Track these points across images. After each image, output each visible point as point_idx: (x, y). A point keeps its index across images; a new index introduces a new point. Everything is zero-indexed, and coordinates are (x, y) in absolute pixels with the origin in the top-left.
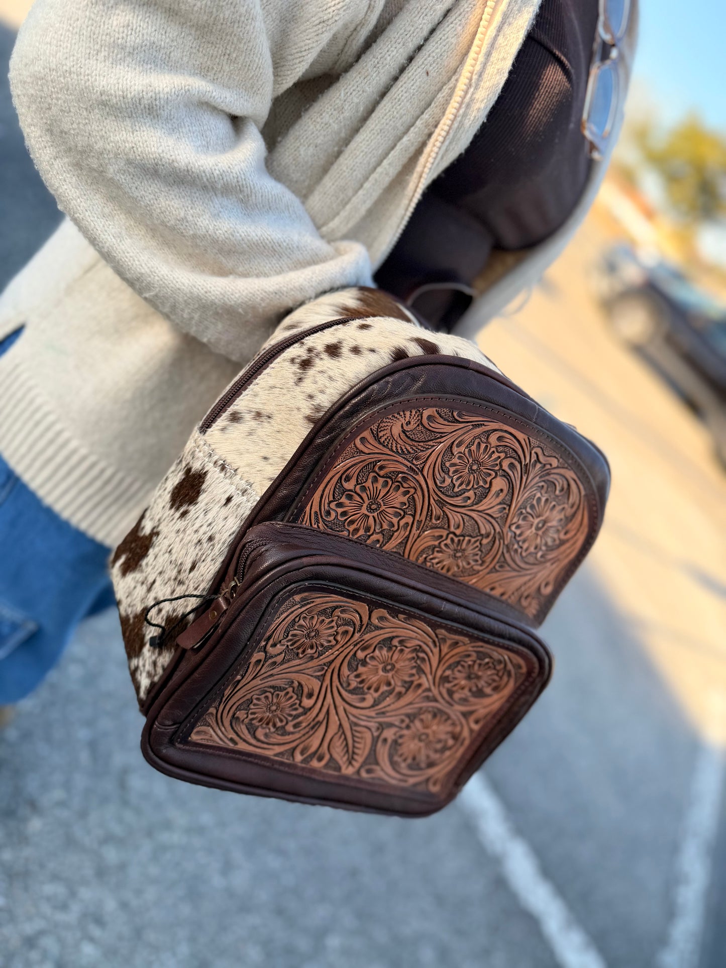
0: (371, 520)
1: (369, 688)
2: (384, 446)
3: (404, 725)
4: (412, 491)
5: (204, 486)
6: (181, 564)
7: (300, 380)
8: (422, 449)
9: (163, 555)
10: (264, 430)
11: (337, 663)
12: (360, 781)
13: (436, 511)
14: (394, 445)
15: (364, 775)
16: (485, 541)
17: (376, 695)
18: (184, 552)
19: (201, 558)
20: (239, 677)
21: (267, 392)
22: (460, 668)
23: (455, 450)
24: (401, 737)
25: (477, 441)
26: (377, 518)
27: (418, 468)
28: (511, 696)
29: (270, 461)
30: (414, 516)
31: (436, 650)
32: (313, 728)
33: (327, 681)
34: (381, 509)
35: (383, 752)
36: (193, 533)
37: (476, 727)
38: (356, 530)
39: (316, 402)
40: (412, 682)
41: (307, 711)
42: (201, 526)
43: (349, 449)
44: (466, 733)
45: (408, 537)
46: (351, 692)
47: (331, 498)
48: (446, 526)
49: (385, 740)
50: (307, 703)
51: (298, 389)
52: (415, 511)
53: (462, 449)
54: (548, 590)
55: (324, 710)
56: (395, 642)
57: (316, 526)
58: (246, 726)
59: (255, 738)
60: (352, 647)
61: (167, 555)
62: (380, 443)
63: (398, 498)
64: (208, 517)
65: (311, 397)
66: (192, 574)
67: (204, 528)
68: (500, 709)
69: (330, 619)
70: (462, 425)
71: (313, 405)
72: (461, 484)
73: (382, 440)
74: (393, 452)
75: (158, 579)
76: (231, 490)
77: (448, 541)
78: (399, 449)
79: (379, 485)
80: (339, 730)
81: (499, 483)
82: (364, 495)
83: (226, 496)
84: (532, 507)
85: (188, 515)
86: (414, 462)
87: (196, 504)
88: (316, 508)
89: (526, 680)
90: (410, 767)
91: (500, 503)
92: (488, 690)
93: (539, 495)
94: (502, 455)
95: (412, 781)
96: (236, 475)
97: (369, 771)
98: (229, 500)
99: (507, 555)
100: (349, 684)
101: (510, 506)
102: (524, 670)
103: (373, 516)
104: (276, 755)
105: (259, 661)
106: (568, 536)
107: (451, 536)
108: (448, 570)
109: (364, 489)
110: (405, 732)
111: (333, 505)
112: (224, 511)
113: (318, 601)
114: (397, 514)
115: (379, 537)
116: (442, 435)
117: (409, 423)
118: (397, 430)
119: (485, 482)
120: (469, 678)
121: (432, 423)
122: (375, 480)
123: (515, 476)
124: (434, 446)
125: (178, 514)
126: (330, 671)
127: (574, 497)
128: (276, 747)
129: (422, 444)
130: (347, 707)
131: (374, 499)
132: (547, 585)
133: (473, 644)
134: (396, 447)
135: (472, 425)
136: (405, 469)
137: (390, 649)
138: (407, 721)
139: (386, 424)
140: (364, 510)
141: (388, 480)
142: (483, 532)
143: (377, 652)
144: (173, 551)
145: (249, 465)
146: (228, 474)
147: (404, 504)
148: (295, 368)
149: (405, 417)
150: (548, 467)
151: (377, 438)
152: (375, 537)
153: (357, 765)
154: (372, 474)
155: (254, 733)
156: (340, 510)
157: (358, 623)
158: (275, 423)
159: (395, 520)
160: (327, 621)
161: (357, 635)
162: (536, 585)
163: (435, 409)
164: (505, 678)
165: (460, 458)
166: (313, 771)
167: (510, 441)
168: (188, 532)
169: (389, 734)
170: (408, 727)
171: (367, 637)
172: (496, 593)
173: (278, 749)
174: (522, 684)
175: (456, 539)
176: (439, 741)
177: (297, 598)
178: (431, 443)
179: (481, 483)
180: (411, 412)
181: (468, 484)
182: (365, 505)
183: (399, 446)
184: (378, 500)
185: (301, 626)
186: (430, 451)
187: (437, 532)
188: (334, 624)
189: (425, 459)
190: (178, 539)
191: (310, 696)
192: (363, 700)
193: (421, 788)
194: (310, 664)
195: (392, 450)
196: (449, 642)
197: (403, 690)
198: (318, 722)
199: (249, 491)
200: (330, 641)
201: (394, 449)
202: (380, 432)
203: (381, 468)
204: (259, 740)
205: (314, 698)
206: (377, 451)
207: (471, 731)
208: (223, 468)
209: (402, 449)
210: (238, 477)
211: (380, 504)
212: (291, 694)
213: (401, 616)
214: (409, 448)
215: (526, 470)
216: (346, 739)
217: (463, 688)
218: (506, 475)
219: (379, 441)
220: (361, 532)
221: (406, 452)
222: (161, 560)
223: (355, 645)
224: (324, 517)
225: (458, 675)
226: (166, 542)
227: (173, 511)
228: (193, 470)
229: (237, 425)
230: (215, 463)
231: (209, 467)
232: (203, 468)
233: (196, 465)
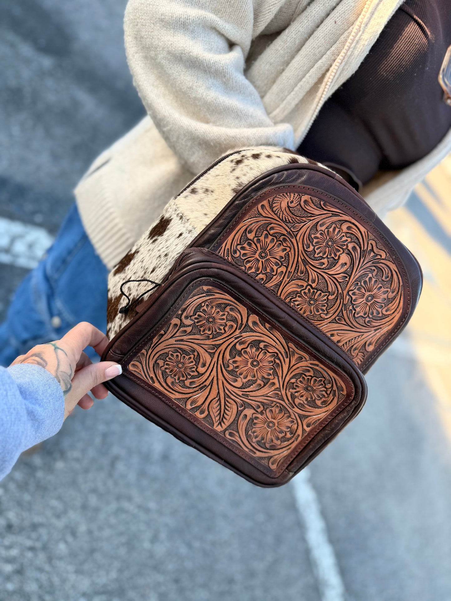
0: (260, 263)
1: (241, 374)
2: (275, 214)
3: (259, 410)
4: (288, 249)
5: (168, 227)
6: (147, 268)
7: (234, 170)
8: (298, 221)
9: (139, 263)
10: (209, 198)
11: (223, 347)
12: (225, 439)
13: (302, 267)
14: (281, 215)
15: (227, 436)
16: (331, 297)
17: (245, 381)
18: (150, 261)
19: (158, 265)
20: (162, 332)
21: (214, 178)
22: (301, 379)
23: (319, 228)
24: (257, 418)
25: (334, 225)
26: (264, 263)
27: (294, 234)
28: (333, 412)
29: (208, 216)
30: (287, 268)
31: (287, 360)
32: (201, 389)
33: (215, 359)
34: (268, 258)
35: (243, 424)
36: (157, 251)
37: (308, 429)
38: (250, 268)
39: (239, 181)
40: (269, 379)
41: (200, 375)
42: (162, 248)
43: (254, 211)
44: (300, 432)
45: (281, 282)
46: (228, 371)
47: (238, 243)
48: (306, 280)
49: (246, 416)
50: (201, 370)
51: (232, 174)
52: (288, 265)
53: (323, 228)
54: (371, 349)
55: (211, 378)
56: (262, 345)
57: (227, 258)
58: (162, 372)
59: (166, 382)
60: (233, 339)
61: (141, 263)
62: (273, 211)
63: (279, 253)
64: (167, 243)
65: (238, 178)
66: (152, 275)
67: (164, 249)
68: (325, 420)
69: (223, 313)
70: (325, 212)
71: (238, 182)
72: (319, 253)
73: (274, 209)
74: (280, 219)
75: (132, 276)
76: (183, 230)
77: (307, 291)
78: (284, 218)
79: (268, 240)
80: (217, 397)
81: (344, 258)
82: (258, 245)
83: (180, 233)
84: (365, 282)
85: (156, 241)
86: (292, 229)
87: (162, 236)
88: (228, 246)
89: (345, 401)
90: (258, 443)
91: (344, 273)
92: (319, 403)
93: (370, 275)
94: (349, 240)
95: (258, 454)
96: (187, 222)
97: (231, 434)
98: (181, 235)
99: (344, 312)
100: (228, 366)
101: (350, 276)
102: (345, 393)
103: (262, 261)
104: (175, 399)
105: (176, 325)
106: (388, 313)
107: (309, 287)
108: (304, 313)
109: (259, 241)
110: (259, 416)
111: (239, 247)
112: (177, 241)
113: (217, 296)
114: (277, 264)
115: (263, 276)
116: (313, 215)
117: (292, 202)
118: (284, 205)
119: (336, 255)
120: (306, 389)
121: (307, 206)
122: (266, 236)
123: (357, 255)
124: (306, 221)
125: (151, 241)
126: (218, 351)
127: (395, 284)
128: (177, 394)
129: (298, 218)
130: (225, 382)
131: (264, 249)
132: (370, 344)
133: (312, 362)
134: (282, 216)
135: (332, 214)
136: (285, 233)
137: (258, 349)
138: (262, 408)
139: (278, 199)
140: (257, 256)
141: (274, 238)
142: (330, 290)
143: (248, 350)
144: (144, 261)
145: (196, 218)
146: (183, 221)
147: (282, 257)
148: (233, 164)
149: (290, 197)
150: (379, 257)
151: (271, 207)
152: (261, 276)
153: (224, 427)
154: (265, 232)
155: (166, 379)
156: (243, 252)
157: (240, 322)
158: (215, 195)
159: (275, 268)
160: (221, 313)
161: (238, 332)
162: (362, 342)
163: (310, 196)
164: (331, 396)
165: (321, 234)
166: (196, 419)
167: (355, 230)
168: (154, 251)
169: (249, 412)
170: (262, 413)
171: (244, 334)
172: (335, 339)
173: (178, 396)
174: (342, 404)
175: (312, 290)
176: (281, 432)
177: (205, 288)
178: (304, 219)
179: (333, 255)
180: (294, 195)
181: (325, 253)
182: (258, 252)
183: (284, 216)
184: (267, 250)
185: (204, 310)
186: (303, 224)
187: (300, 283)
188: (224, 317)
189: (299, 229)
190: (149, 254)
191: (204, 365)
192: (236, 381)
193: (264, 462)
194: (207, 342)
195: (279, 218)
196: (296, 356)
197: (262, 384)
198: (205, 385)
199: (193, 231)
200: (221, 329)
201: (281, 217)
202: (274, 203)
203: (272, 228)
204: (168, 385)
205: (206, 367)
206: (270, 216)
207: (303, 430)
208: (181, 218)
209: (285, 219)
210: (189, 223)
211: (267, 254)
212: (192, 359)
213: (267, 325)
214: (290, 219)
215: (363, 254)
216: (220, 404)
217: (302, 396)
218: (349, 254)
219: (273, 209)
220: (253, 270)
221: (288, 221)
222: (136, 266)
223: (236, 338)
224: (232, 254)
225: (300, 384)
226: (142, 256)
227: (149, 239)
228: (165, 218)
229: (193, 195)
230: (178, 214)
231: (174, 216)
232: (170, 217)
233: (167, 216)
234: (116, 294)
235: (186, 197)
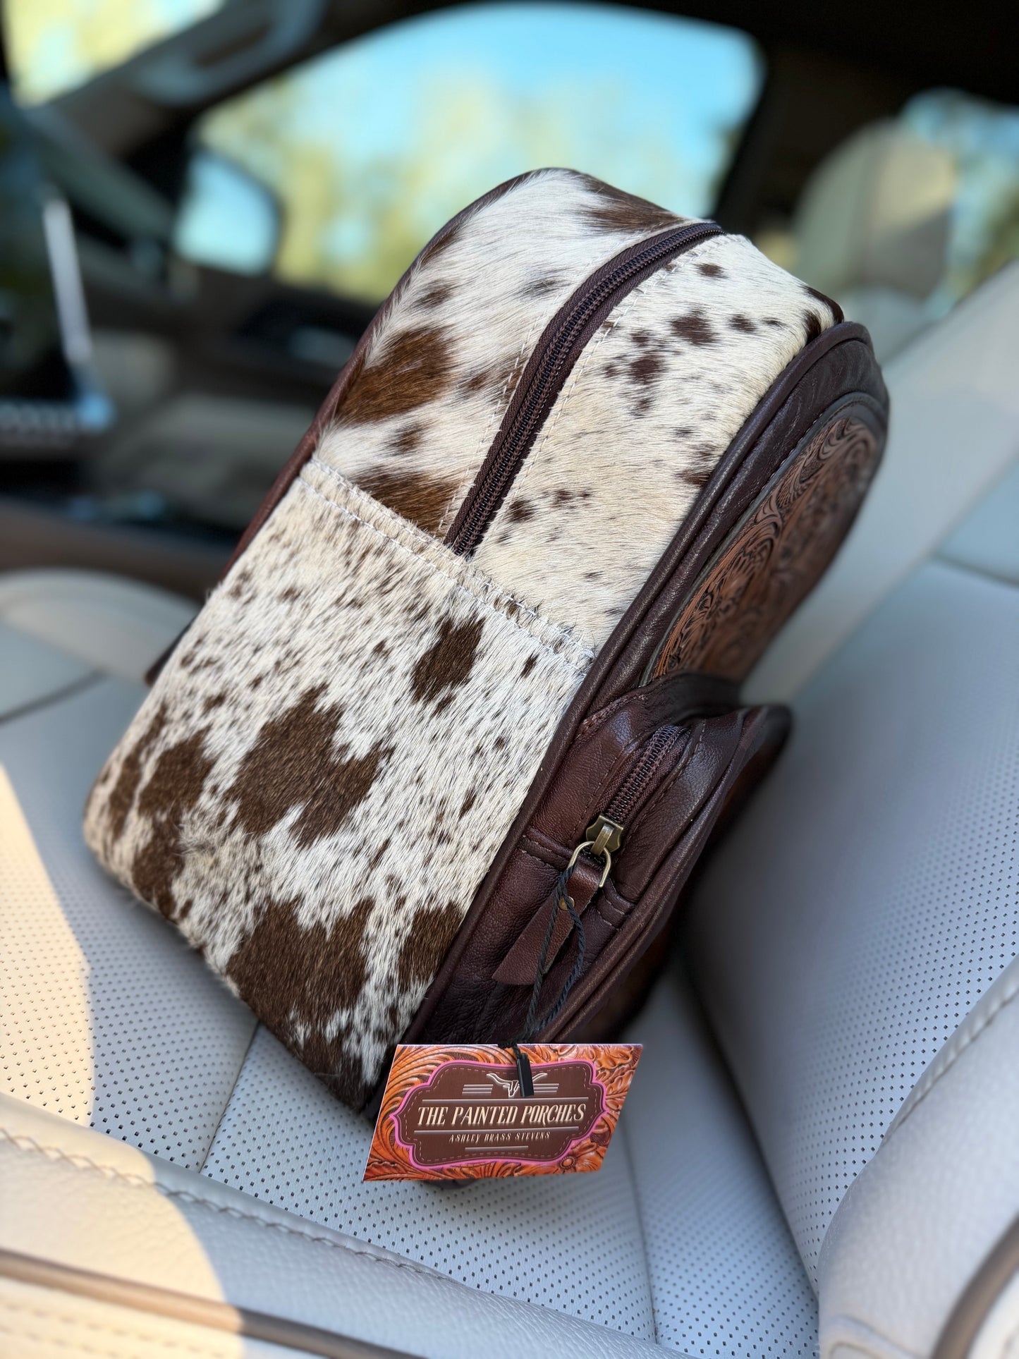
5: (480, 646)
6: (443, 802)
7: (644, 404)
9: (405, 788)
10: (580, 523)
18: (447, 775)
19: (482, 783)
29: (604, 579)
36: (464, 737)
39: (695, 441)
42: (479, 722)
51: (645, 424)
61: (412, 788)
64: (491, 702)
65: (684, 432)
66: (466, 818)
67: (487, 724)
71: (694, 447)
75: (394, 839)
76: (533, 646)
83: (525, 657)
85: (452, 704)
87: (467, 681)
96: (538, 616)
98: (530, 663)
112: (525, 686)
125: (432, 707)
144: (426, 777)
145: (562, 594)
146: (523, 618)
148: (623, 384)
158: (603, 504)
168: (454, 737)
190: (434, 754)
199: (568, 642)
208: (513, 608)
210: (544, 619)
222: (398, 800)
226: (411, 764)
227: (420, 704)
228: (456, 623)
229: (525, 525)
230: (497, 601)
231: (486, 611)
232: (475, 616)
233: (461, 614)
234: (336, 907)
235: (503, 538)
